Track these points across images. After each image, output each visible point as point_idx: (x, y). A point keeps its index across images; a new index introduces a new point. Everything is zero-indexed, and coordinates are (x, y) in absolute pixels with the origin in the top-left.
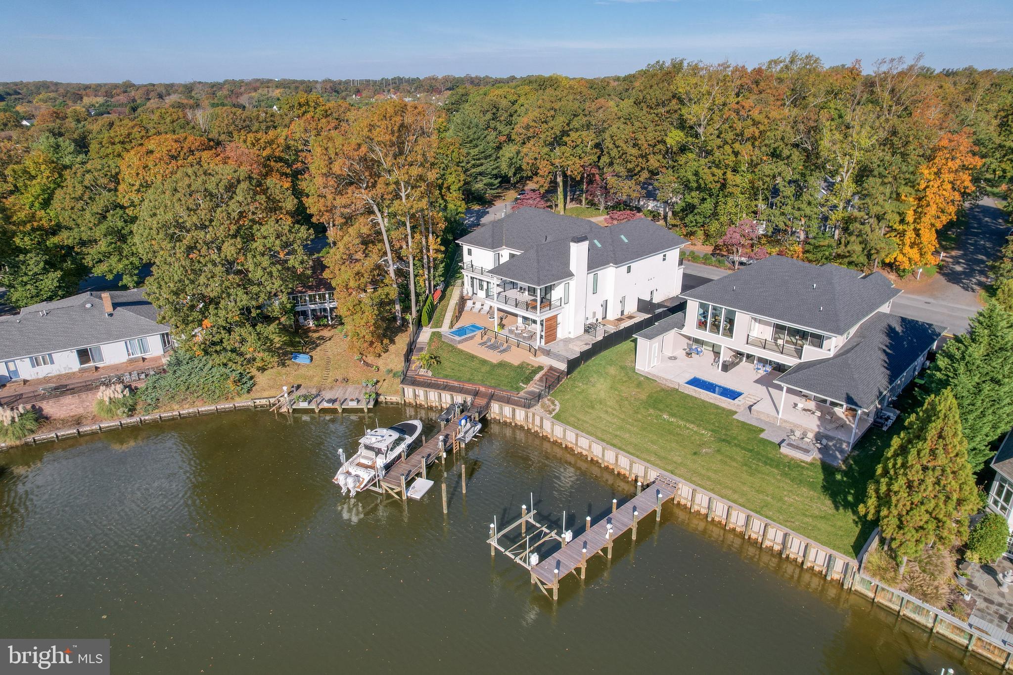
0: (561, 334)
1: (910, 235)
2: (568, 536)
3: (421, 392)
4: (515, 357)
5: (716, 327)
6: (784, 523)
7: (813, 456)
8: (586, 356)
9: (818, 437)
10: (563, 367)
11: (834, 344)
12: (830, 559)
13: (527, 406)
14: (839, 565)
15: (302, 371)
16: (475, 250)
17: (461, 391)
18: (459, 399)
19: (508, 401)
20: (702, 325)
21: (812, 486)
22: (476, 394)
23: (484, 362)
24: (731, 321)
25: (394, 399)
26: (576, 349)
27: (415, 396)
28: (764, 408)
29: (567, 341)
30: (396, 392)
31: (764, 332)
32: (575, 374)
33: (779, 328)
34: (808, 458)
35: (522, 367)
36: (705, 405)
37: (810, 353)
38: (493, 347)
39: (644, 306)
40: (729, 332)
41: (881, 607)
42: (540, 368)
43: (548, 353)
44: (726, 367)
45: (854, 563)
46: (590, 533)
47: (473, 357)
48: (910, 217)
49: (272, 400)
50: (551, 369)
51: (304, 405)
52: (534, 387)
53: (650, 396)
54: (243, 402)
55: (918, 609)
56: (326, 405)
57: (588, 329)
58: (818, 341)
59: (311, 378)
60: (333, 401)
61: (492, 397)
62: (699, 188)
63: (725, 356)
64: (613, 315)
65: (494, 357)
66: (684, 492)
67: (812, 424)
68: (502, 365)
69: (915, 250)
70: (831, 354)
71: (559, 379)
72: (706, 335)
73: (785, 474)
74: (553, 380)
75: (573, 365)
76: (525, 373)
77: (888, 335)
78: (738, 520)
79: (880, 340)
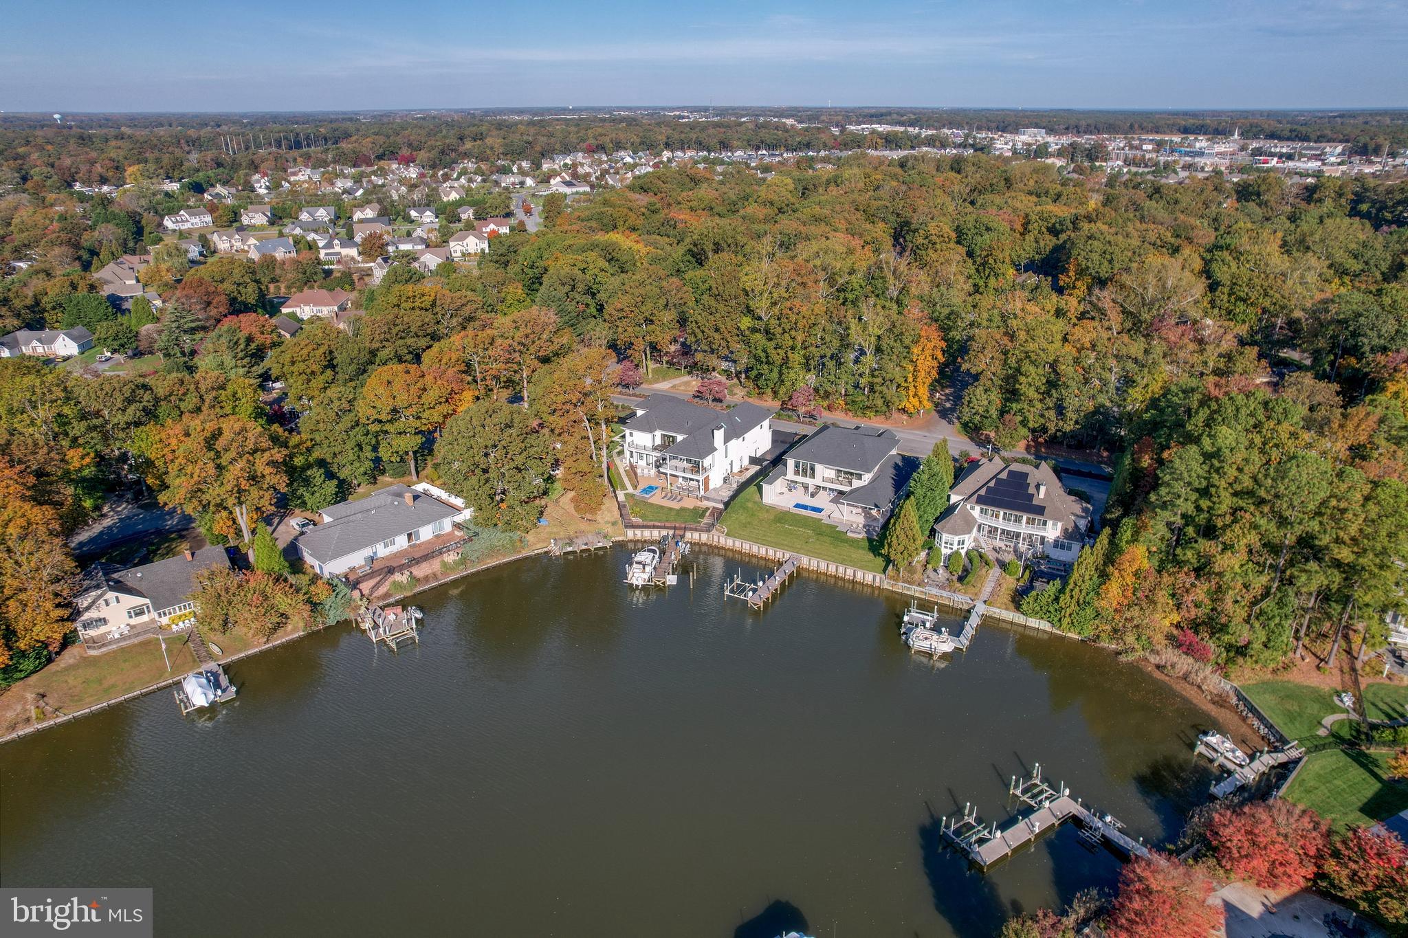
0: (711, 486)
1: (912, 389)
2: (761, 584)
3: (638, 532)
4: (689, 503)
5: (805, 474)
6: (853, 566)
7: (863, 535)
8: (733, 498)
9: (864, 526)
10: (721, 506)
11: (867, 478)
12: (874, 577)
13: (708, 531)
14: (878, 579)
15: (548, 529)
16: (635, 433)
17: (665, 527)
18: (664, 533)
19: (696, 530)
20: (797, 473)
21: (863, 549)
22: (675, 528)
23: (670, 509)
24: (813, 469)
25: (621, 539)
26: (726, 494)
27: (635, 534)
28: (836, 515)
29: (715, 489)
30: (621, 535)
31: (831, 473)
32: (729, 509)
33: (839, 471)
34: (860, 537)
35: (696, 509)
36: (806, 518)
37: (856, 483)
38: (673, 498)
39: (753, 461)
40: (813, 476)
41: (895, 592)
42: (708, 509)
43: (708, 499)
44: (813, 496)
45: (883, 576)
46: (768, 583)
47: (662, 507)
48: (910, 379)
49: (546, 549)
50: (714, 508)
51: (570, 549)
52: (707, 520)
53: (775, 517)
54: (525, 553)
55: (909, 589)
56: (584, 547)
57: (725, 480)
58: (859, 477)
59: (558, 533)
60: (586, 544)
61: (685, 529)
62: (768, 363)
63: (811, 489)
64: (736, 469)
65: (675, 505)
66: (805, 561)
67: (861, 520)
68: (682, 509)
69: (916, 399)
70: (866, 483)
71: (721, 514)
72: (800, 479)
73: (851, 545)
74: (718, 515)
75: (727, 504)
76: (701, 513)
77: (895, 468)
78: (832, 569)
79: (891, 472)
